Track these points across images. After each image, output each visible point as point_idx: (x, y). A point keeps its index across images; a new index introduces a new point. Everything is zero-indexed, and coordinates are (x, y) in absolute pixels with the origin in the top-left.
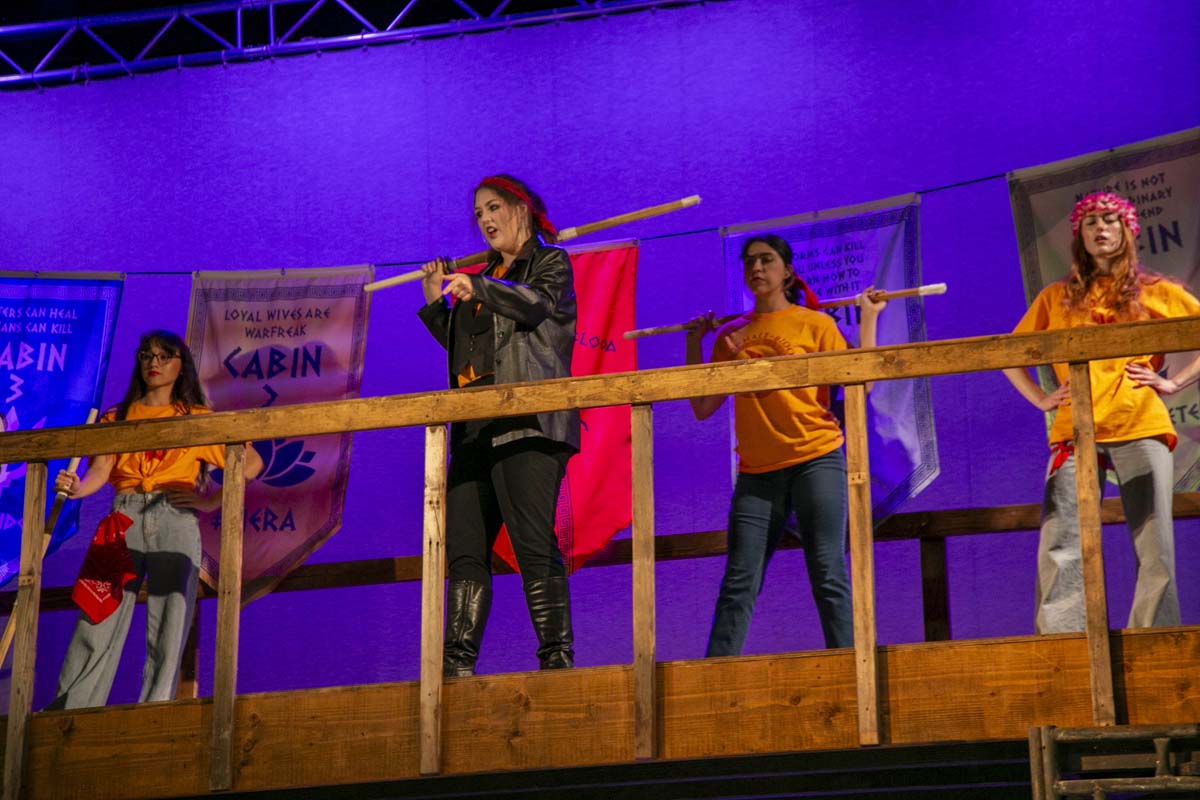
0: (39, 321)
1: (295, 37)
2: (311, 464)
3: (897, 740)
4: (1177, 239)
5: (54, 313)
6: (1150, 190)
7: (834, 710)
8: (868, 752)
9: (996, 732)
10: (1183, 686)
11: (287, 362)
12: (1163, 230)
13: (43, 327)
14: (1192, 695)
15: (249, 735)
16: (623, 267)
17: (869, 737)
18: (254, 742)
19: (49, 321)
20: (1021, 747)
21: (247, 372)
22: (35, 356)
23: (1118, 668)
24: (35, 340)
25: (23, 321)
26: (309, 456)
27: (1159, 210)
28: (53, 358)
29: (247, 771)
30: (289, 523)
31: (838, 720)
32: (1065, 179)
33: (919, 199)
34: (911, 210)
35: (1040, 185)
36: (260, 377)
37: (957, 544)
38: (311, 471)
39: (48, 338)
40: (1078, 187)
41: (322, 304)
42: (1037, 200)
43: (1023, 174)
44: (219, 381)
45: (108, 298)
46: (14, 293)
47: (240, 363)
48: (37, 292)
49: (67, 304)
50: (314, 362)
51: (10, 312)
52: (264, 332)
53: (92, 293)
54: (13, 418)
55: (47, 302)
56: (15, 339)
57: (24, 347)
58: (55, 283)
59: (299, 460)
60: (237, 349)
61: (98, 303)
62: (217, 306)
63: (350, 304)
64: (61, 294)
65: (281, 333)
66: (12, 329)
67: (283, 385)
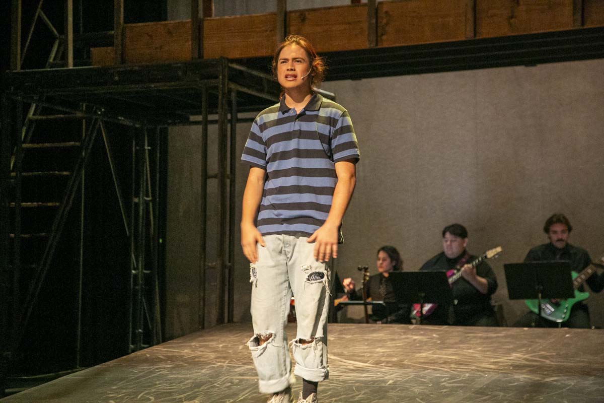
15: (385, 21)
18: (387, 24)
29: (384, 37)
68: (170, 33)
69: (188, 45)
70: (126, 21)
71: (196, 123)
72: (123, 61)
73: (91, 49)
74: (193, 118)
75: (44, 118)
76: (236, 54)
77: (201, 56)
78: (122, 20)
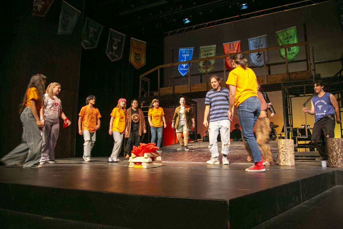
1: (205, 27)
2: (211, 63)
3: (269, 84)
4: (292, 37)
5: (188, 51)
6: (289, 33)
7: (263, 81)
8: (266, 85)
9: (278, 82)
10: (295, 77)
12: (290, 37)
13: (187, 53)
14: (296, 78)
16: (239, 44)
17: (266, 83)
19: (188, 52)
20: (280, 84)
21: (205, 55)
23: (289, 76)
25: (186, 52)
26: (211, 62)
27: (290, 35)
28: (188, 55)
30: (210, 68)
31: (263, 82)
32: (281, 32)
33: (267, 35)
34: (266, 36)
35: (278, 33)
36: (206, 55)
37: (271, 67)
38: (211, 64)
39: (188, 53)
40: (282, 33)
41: (211, 49)
42: (278, 34)
43: (277, 32)
44: (203, 56)
45: (193, 49)
46: (185, 50)
47: (204, 54)
48: (187, 50)
49: (189, 50)
50: (211, 54)
51: (184, 52)
52: (206, 52)
53: (191, 49)
54: (185, 60)
55: (188, 50)
56: (185, 54)
57: (186, 54)
58: (188, 49)
59: (210, 63)
60: (204, 53)
61: (192, 50)
62: (202, 50)
63: (214, 48)
64: (189, 49)
65: (208, 51)
66: (185, 53)
67: (208, 56)
68: (168, 89)
69: (172, 91)
70: (160, 87)
71: (170, 108)
72: (160, 94)
73: (154, 93)
74: (170, 107)
75: (143, 107)
76: (181, 93)
77: (174, 93)
78: (159, 87)
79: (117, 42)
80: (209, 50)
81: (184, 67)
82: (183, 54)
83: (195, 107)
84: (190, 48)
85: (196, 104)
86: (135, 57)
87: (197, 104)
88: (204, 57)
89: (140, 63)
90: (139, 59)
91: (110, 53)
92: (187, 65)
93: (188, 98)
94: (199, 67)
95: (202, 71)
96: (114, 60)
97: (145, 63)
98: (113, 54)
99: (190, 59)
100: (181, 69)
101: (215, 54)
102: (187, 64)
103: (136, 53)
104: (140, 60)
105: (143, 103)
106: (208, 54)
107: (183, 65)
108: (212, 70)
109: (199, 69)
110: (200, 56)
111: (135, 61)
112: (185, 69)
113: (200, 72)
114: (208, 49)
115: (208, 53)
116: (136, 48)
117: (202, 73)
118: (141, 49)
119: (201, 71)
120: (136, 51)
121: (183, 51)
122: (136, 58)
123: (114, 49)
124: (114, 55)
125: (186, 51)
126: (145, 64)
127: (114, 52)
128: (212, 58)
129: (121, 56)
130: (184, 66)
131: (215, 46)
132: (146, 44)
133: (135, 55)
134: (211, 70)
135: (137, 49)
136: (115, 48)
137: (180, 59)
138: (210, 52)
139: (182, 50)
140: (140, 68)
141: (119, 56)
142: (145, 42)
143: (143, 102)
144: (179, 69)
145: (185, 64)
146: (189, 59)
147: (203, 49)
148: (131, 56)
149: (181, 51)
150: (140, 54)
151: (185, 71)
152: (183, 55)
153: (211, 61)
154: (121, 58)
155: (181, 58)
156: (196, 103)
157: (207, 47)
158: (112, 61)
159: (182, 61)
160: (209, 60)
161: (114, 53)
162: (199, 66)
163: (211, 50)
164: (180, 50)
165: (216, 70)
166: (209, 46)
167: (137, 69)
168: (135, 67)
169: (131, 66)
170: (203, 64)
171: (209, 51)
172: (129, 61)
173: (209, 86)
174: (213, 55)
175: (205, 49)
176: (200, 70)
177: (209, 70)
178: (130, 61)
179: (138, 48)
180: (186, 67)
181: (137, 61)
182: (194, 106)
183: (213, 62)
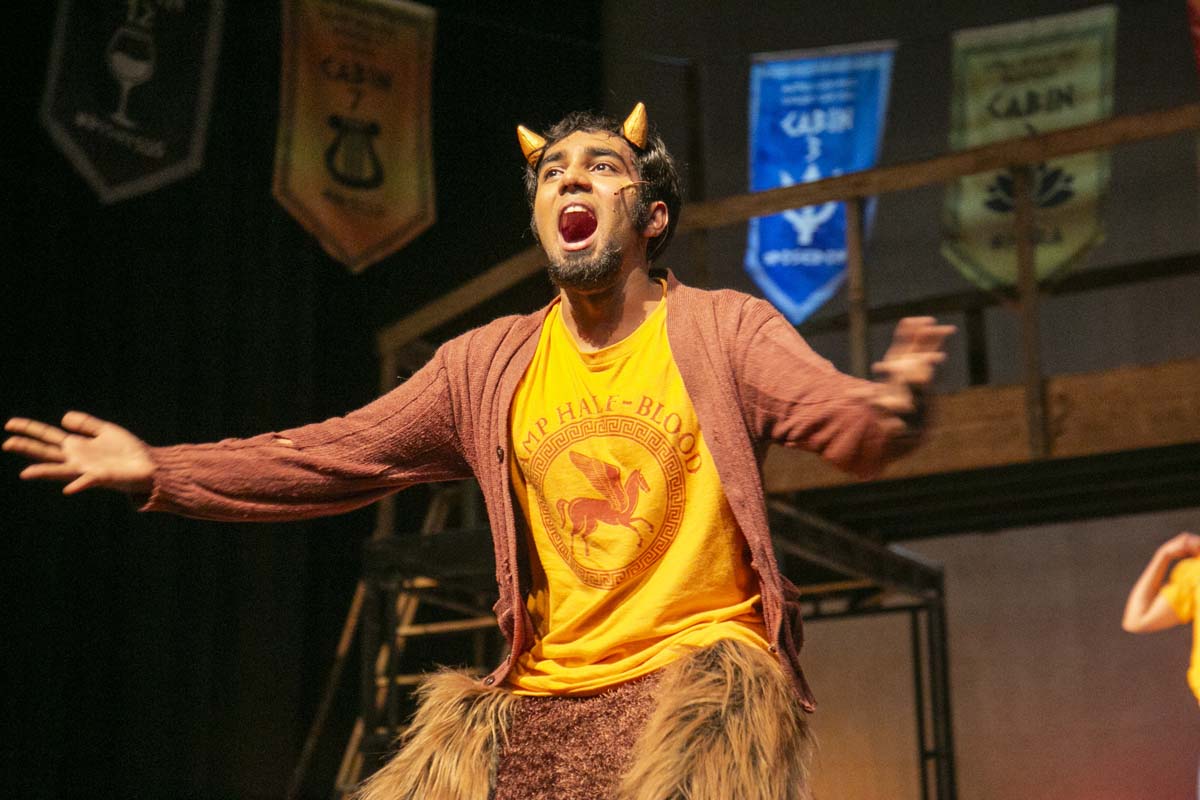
0: (828, 91)
5: (842, 83)
11: (1042, 101)
13: (827, 98)
15: (1059, 411)
18: (1064, 417)
19: (836, 90)
21: (1008, 114)
22: (827, 120)
24: (825, 108)
25: (816, 92)
26: (1069, 180)
28: (841, 120)
30: (1058, 238)
36: (1019, 115)
38: (1066, 195)
39: (837, 104)
41: (1071, 46)
44: (982, 123)
45: (884, 63)
46: (805, 70)
47: (1002, 106)
48: (826, 67)
49: (853, 74)
50: (1066, 98)
51: (803, 87)
52: (1021, 78)
53: (866, 64)
54: (812, 174)
55: (833, 76)
56: (810, 109)
57: (819, 115)
58: (837, 57)
59: (1059, 186)
60: (997, 98)
61: (874, 74)
62: (977, 63)
63: (1094, 43)
64: (843, 66)
65: (1036, 76)
66: (806, 100)
67: (1042, 121)
76: (781, 485)
79: (150, 14)
80: (1046, 59)
81: (805, 238)
82: (794, 108)
83: (923, 617)
84: (854, 56)
85: (932, 594)
86: (330, 154)
87: (941, 593)
88: (1001, 130)
89: (380, 212)
90: (368, 172)
91: (82, 119)
92: (837, 216)
93: (850, 536)
94: (954, 234)
95: (975, 266)
96: (125, 191)
97: (431, 208)
98: (118, 127)
99: (862, 158)
100: (772, 258)
101: (1109, 102)
102: (829, 209)
103: (335, 122)
104: (377, 180)
105: (413, 591)
106: (1033, 103)
107: (790, 216)
108: (1086, 248)
109: (948, 254)
110: (963, 126)
111: (328, 195)
112: (815, 258)
113: (957, 274)
114: (1032, 52)
115: (1041, 88)
116: (334, 68)
117: (985, 285)
118: (384, 82)
119: (968, 272)
120: (340, 99)
121: (791, 80)
122: (340, 164)
123: (127, 86)
124: (120, 137)
125: (816, 78)
126: (420, 217)
127: (129, 115)
128: (1073, 140)
129: (198, 146)
130: (805, 222)
131: (1105, 16)
132: (431, 30)
133: (331, 135)
134: (1077, 257)
135: (343, 75)
136: (131, 71)
137: (763, 156)
138: (1060, 82)
139: (780, 72)
140: (378, 256)
141: (179, 151)
142: (424, 11)
143: (422, 582)
144: (752, 260)
145: (808, 211)
146: (846, 159)
147: (989, 58)
148: (289, 142)
149: (771, 84)
150: (372, 130)
151: (815, 276)
152: (795, 124)
153: (1069, 170)
154: (194, 163)
155: (772, 148)
156: (932, 580)
157: (1020, 30)
158: (111, 195)
159: (787, 180)
160: (1053, 164)
161: (120, 117)
162: (955, 216)
163: (1069, 58)
164: (758, 74)
165: (1120, 257)
166: (1045, 26)
167: (357, 269)
168: (331, 250)
169: (298, 238)
170: (986, 196)
171: (1051, 73)
172: (276, 189)
173: (1056, 410)
174: (1088, 111)
175: (1010, 57)
176: (966, 259)
177: (1049, 258)
178: (286, 192)
179: (360, 70)
180: (824, 238)
181: (348, 193)
182: (913, 610)
183: (1086, 176)
